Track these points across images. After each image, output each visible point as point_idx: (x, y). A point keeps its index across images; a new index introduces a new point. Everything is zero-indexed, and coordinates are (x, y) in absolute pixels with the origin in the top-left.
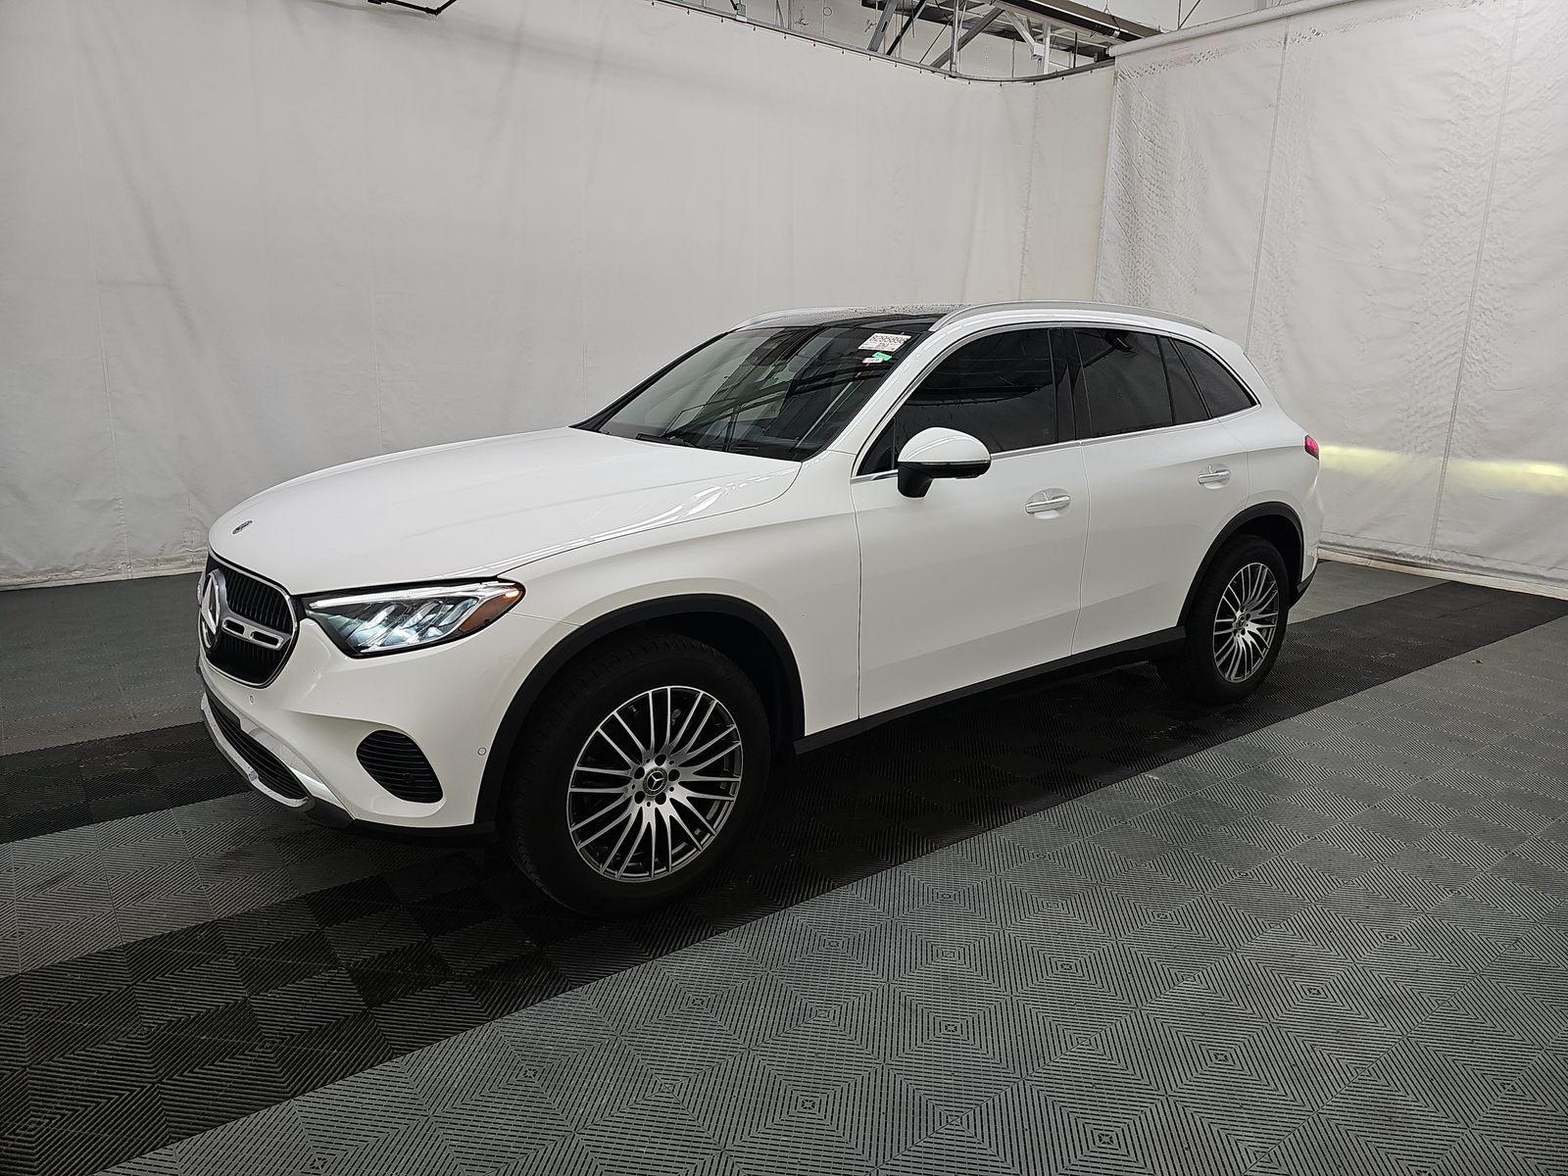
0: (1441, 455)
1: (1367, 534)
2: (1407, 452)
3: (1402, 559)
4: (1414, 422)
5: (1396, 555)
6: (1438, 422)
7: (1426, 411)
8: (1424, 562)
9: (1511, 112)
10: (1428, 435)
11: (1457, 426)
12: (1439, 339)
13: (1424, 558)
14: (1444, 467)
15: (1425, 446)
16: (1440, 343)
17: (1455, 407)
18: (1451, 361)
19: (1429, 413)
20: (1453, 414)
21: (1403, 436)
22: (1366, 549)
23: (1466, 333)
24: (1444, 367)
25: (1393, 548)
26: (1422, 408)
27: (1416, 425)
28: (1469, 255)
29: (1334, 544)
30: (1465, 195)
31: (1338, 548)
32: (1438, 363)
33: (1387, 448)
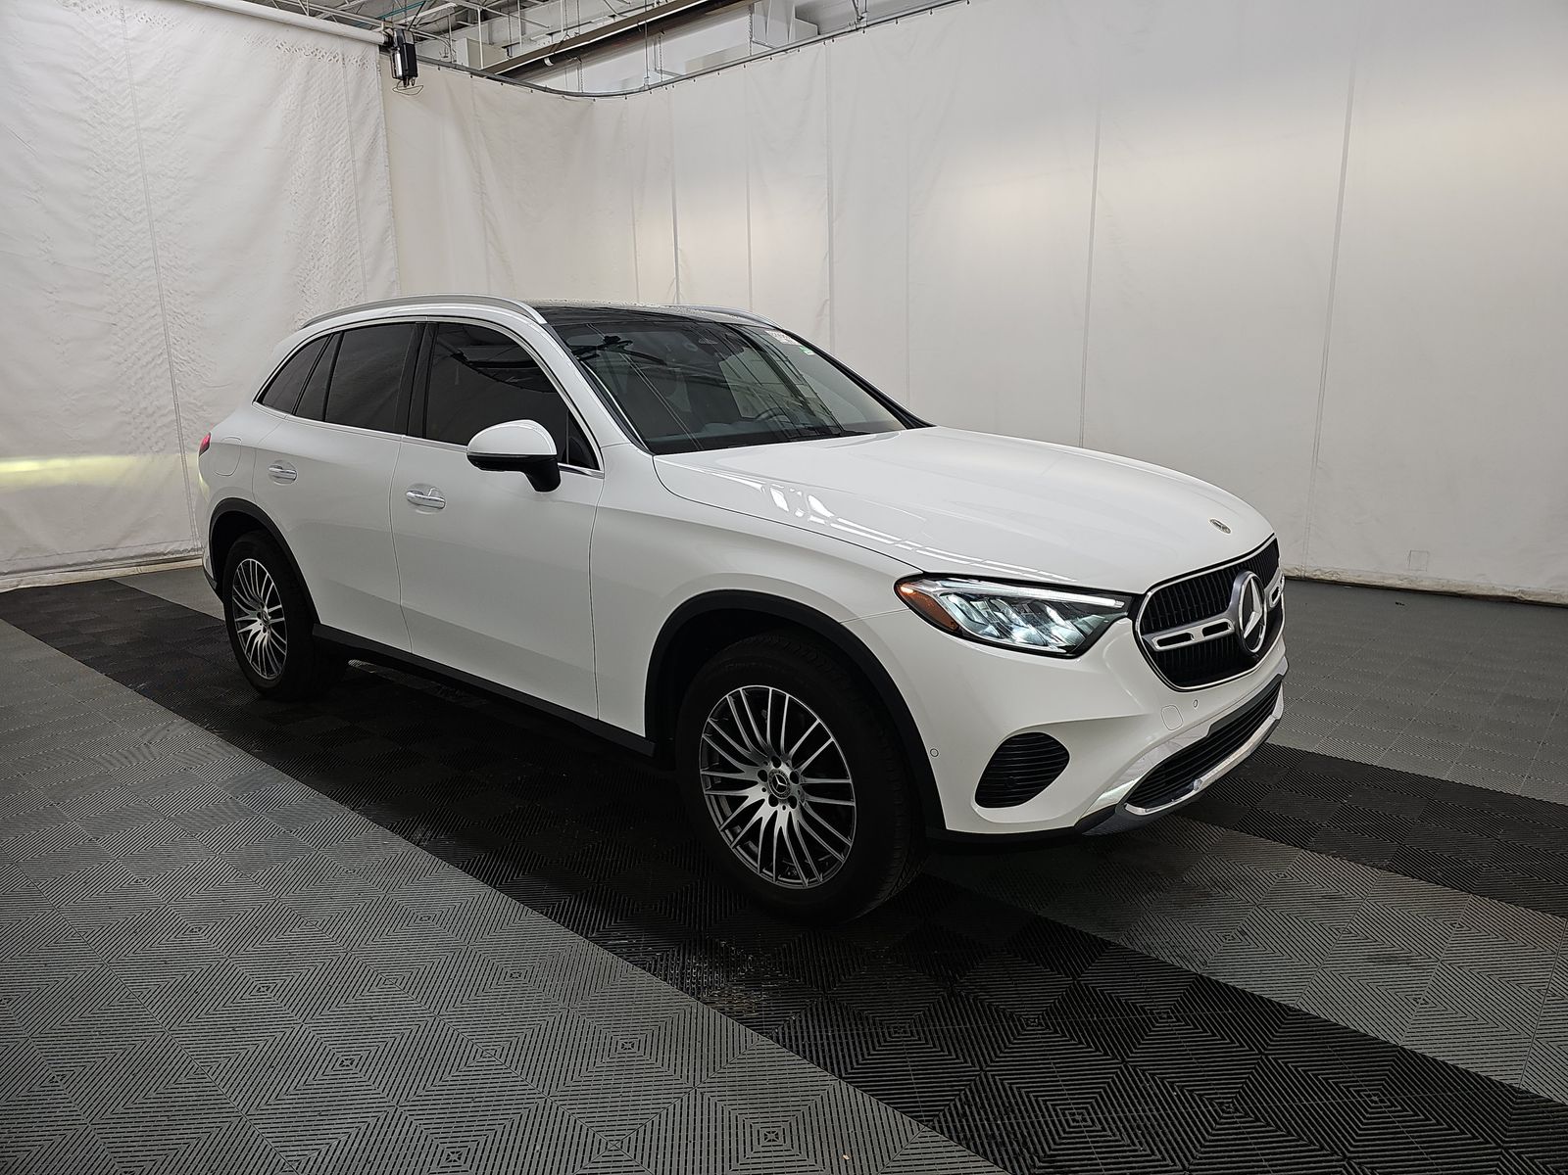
0: (177, 451)
1: (128, 542)
2: (145, 453)
3: (172, 556)
4: (141, 423)
5: (165, 555)
6: (166, 420)
7: (150, 411)
8: (193, 554)
9: (145, 130)
10: (160, 434)
11: (184, 423)
12: (141, 341)
13: (193, 550)
14: (184, 462)
15: (161, 445)
16: (143, 344)
17: (177, 406)
18: (159, 362)
19: (154, 412)
20: (177, 411)
21: (135, 438)
22: (132, 558)
23: (166, 335)
24: (154, 367)
25: (160, 549)
26: (146, 408)
27: (145, 426)
28: (147, 260)
29: (95, 562)
30: (125, 201)
31: (100, 565)
32: (147, 363)
33: (122, 453)
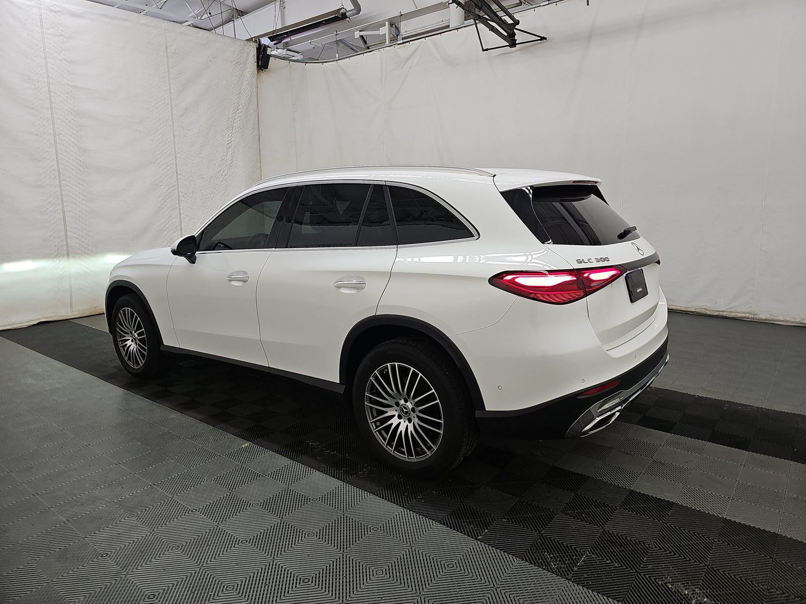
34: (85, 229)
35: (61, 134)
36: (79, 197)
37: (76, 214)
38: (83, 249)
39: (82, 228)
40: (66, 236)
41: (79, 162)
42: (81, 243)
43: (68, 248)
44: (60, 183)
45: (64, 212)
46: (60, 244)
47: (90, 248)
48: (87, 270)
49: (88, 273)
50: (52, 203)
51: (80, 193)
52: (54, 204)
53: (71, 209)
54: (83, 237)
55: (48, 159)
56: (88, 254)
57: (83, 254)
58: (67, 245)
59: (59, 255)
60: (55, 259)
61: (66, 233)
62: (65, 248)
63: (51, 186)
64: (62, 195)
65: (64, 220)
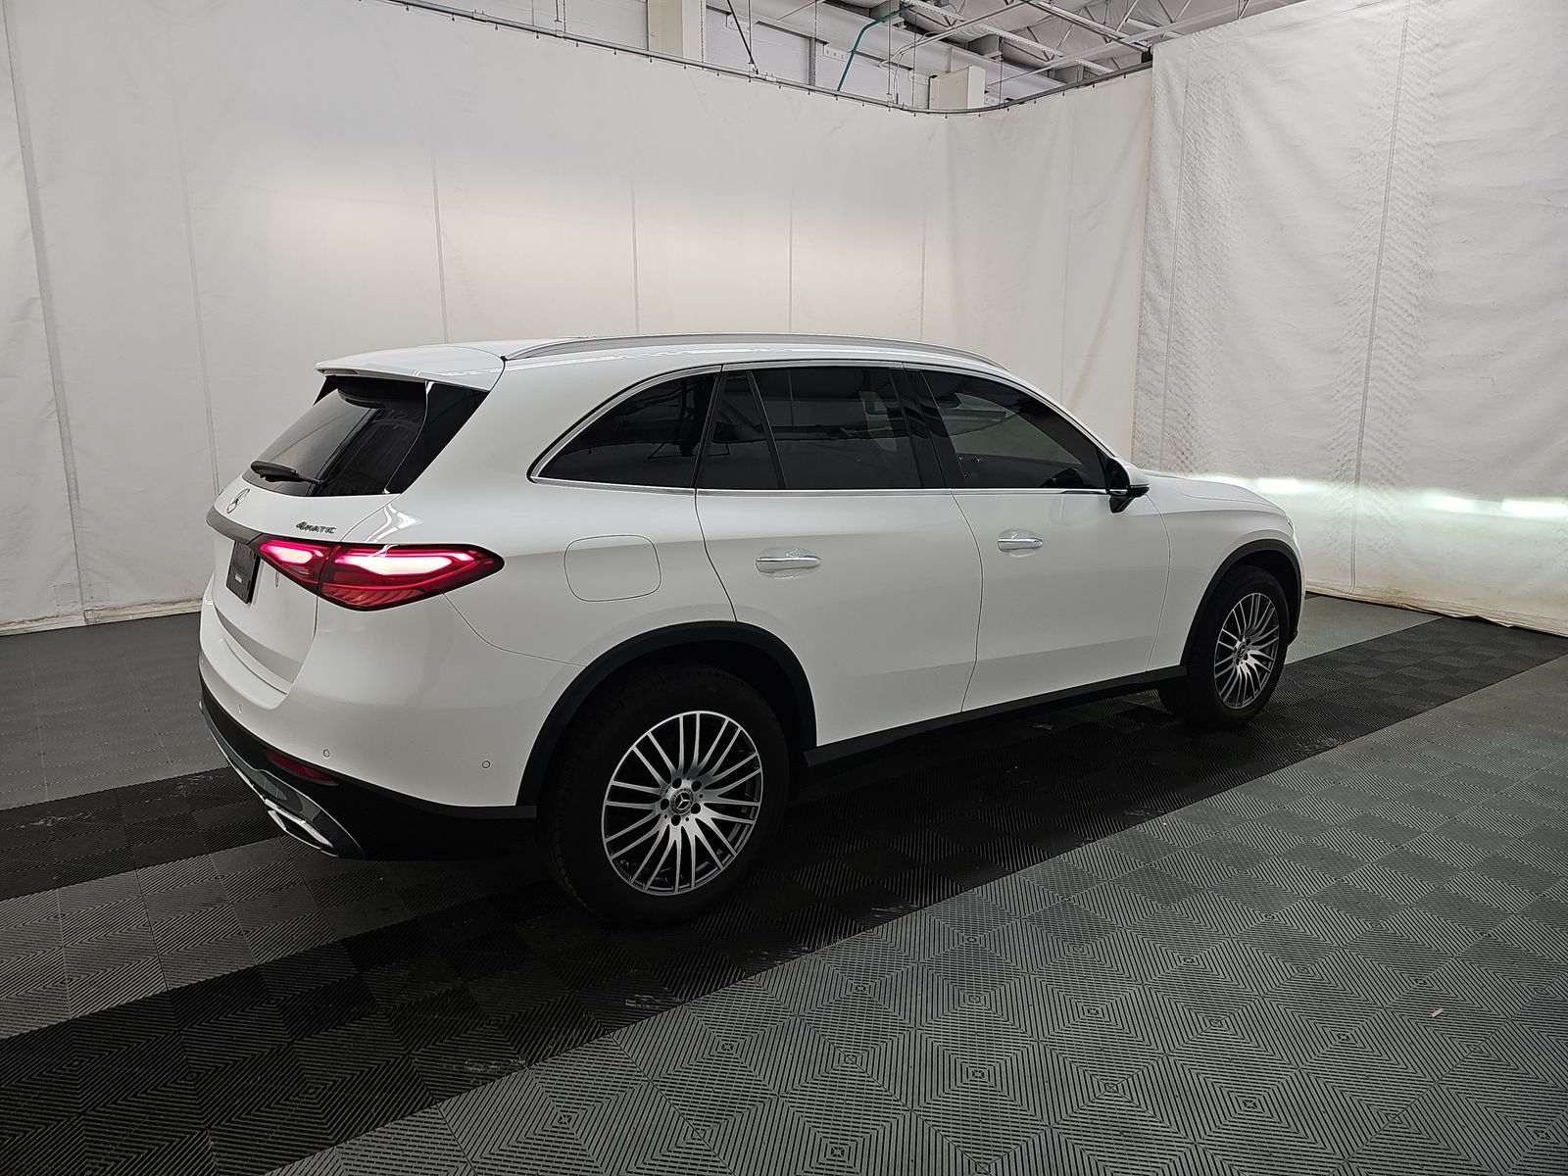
34: (1396, 434)
35: (1393, 248)
36: (1398, 371)
37: (1386, 404)
38: (1385, 472)
39: (1391, 430)
40: (1360, 444)
41: (1414, 301)
42: (1384, 460)
43: (1359, 466)
44: (1371, 343)
45: (1365, 398)
46: (1346, 458)
47: (1398, 473)
48: (1384, 515)
49: (1387, 521)
50: (1348, 382)
51: (1401, 362)
52: (1351, 382)
53: (1379, 394)
54: (1389, 448)
55: (1360, 300)
56: (1393, 484)
57: (1383, 481)
58: (1359, 460)
59: (1342, 478)
60: (1333, 484)
61: (1361, 438)
62: (1354, 467)
63: (1355, 349)
64: (1368, 366)
65: (1364, 414)
